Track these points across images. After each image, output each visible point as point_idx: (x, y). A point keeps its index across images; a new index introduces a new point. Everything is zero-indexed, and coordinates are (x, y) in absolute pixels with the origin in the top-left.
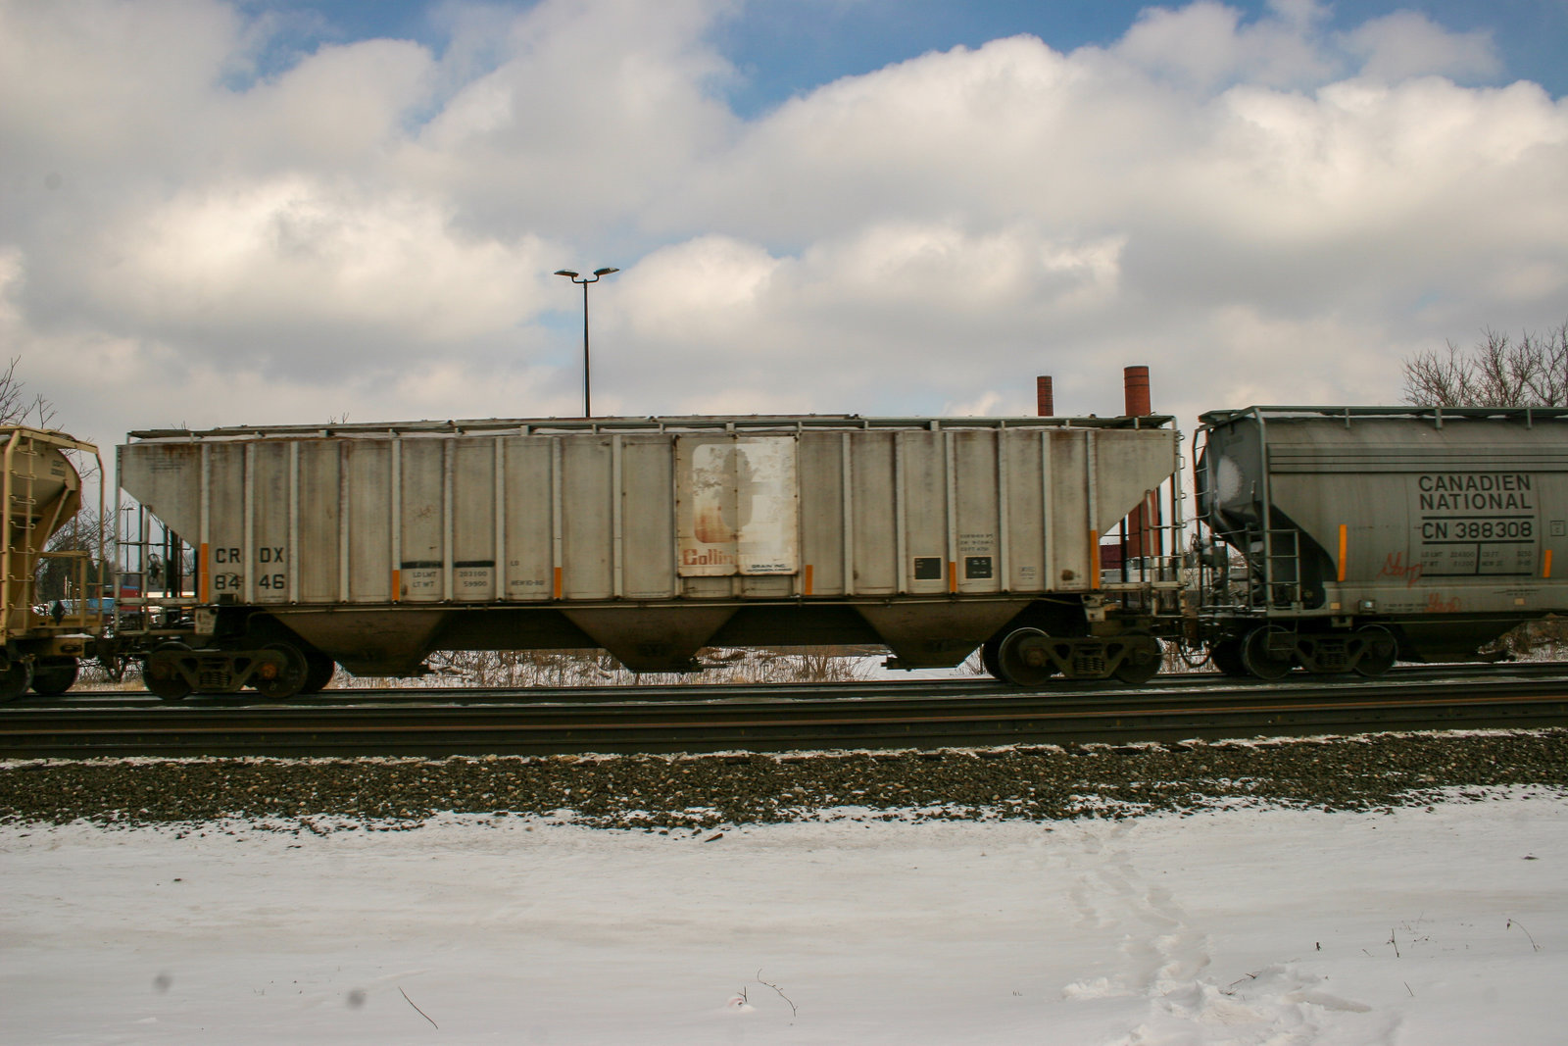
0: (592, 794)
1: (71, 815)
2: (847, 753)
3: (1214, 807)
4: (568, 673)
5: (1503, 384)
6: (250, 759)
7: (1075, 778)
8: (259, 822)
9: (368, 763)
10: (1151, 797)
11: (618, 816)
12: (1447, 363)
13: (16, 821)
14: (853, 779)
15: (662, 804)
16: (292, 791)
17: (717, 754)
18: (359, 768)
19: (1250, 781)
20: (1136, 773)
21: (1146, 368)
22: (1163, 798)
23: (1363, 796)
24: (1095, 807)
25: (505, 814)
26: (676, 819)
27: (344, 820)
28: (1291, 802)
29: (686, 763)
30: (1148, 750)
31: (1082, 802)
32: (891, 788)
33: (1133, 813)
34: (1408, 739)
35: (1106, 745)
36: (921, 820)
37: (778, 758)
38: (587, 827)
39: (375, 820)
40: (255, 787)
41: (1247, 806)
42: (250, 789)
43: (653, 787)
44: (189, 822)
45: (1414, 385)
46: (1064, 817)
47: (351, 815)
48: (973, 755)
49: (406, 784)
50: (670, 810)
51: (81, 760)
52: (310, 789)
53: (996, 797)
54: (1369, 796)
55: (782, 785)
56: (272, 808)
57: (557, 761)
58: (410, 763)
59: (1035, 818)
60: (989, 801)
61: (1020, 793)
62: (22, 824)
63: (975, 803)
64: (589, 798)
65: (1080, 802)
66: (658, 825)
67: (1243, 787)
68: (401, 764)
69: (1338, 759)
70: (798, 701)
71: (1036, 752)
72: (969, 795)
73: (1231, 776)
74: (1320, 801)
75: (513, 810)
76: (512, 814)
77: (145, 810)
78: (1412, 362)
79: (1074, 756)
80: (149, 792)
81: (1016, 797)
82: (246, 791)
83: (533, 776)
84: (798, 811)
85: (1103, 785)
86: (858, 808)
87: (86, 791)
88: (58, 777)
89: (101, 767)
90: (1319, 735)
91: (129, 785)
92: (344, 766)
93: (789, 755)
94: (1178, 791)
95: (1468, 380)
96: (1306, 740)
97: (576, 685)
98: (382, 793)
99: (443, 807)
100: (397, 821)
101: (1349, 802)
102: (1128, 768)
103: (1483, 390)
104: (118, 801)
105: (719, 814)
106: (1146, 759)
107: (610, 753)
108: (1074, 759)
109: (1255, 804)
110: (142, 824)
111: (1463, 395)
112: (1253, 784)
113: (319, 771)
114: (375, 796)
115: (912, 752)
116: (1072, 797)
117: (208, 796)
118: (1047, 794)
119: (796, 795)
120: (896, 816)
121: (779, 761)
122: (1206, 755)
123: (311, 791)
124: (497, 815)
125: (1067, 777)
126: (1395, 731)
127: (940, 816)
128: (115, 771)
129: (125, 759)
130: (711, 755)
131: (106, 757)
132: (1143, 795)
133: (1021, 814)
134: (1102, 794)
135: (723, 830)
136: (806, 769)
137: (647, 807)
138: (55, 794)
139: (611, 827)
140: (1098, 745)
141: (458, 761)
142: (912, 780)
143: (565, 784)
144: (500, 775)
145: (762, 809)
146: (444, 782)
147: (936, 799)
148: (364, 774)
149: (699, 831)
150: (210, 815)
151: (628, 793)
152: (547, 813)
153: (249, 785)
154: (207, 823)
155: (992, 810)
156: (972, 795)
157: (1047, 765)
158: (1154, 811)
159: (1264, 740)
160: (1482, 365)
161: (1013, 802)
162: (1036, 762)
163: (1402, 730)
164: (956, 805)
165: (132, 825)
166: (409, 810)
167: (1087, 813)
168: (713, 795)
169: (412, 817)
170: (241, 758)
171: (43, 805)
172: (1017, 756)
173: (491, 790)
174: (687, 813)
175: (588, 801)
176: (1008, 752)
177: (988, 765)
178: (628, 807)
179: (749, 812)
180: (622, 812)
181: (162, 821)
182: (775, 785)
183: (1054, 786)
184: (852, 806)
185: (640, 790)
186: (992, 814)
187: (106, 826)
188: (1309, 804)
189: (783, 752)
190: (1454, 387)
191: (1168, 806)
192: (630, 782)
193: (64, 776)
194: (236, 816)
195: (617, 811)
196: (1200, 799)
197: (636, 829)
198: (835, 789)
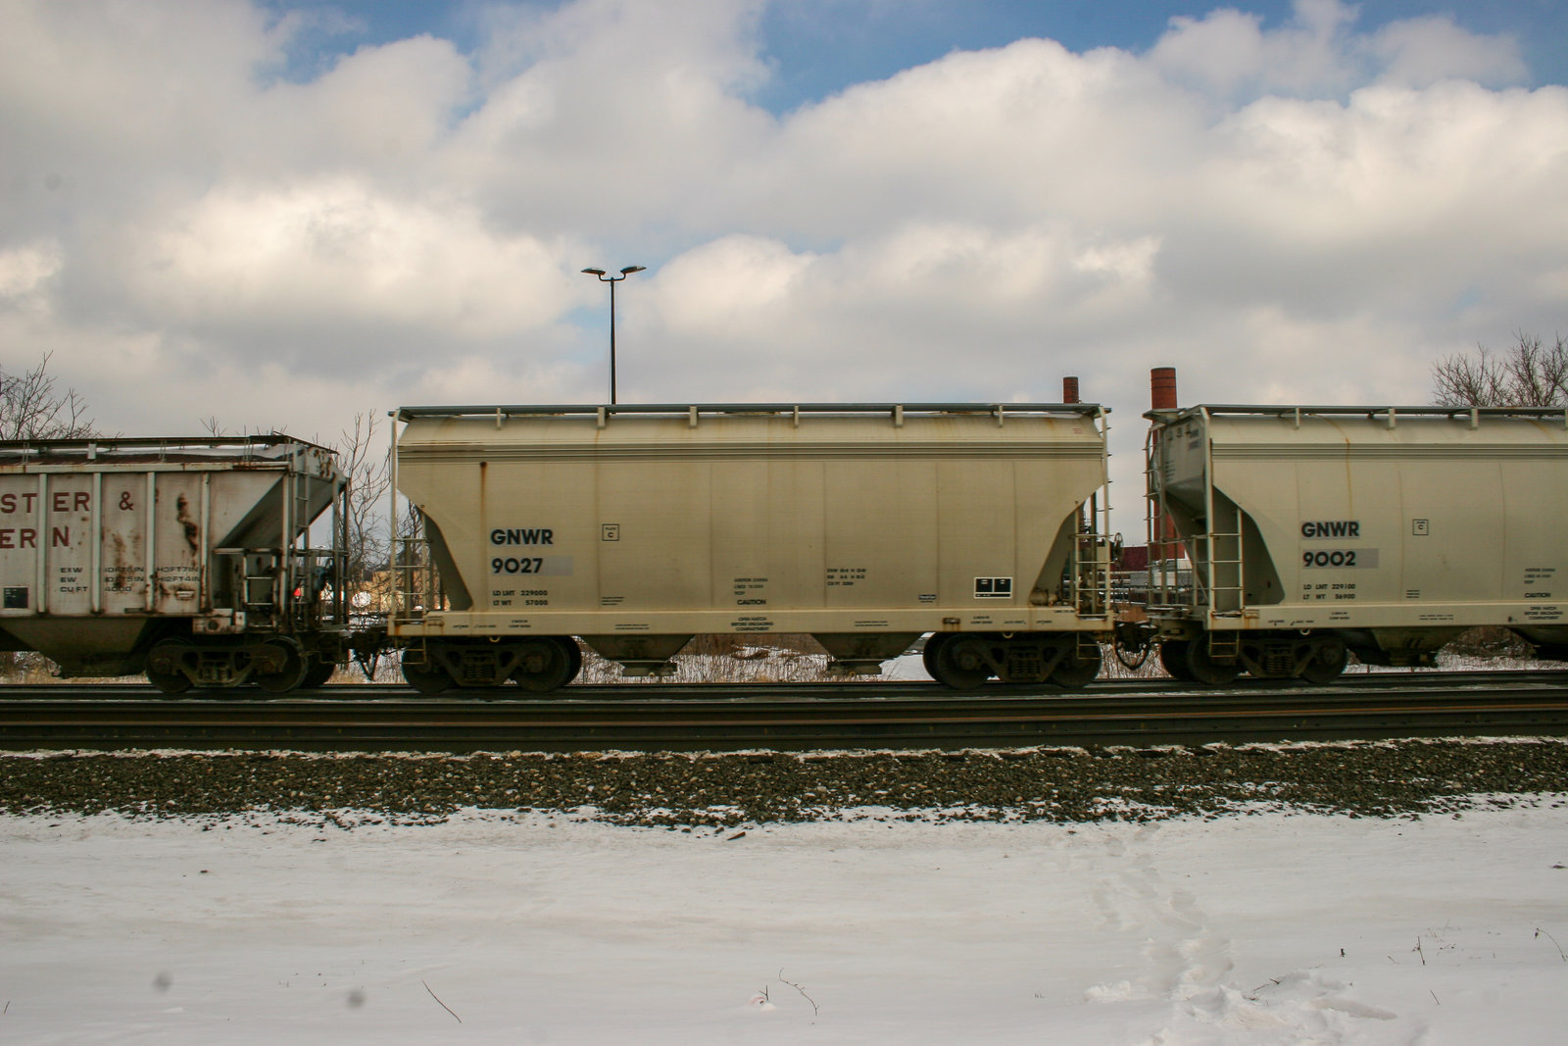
0: (615, 792)
1: (99, 805)
2: (870, 753)
3: (1238, 811)
4: (592, 670)
5: (1535, 388)
6: (276, 753)
7: (1099, 781)
8: (284, 815)
9: (393, 758)
10: (1175, 800)
11: (641, 813)
12: (1478, 366)
13: (46, 811)
14: (876, 779)
15: (685, 801)
16: (317, 785)
17: (739, 753)
18: (384, 763)
19: (1275, 786)
20: (1160, 776)
21: (1174, 370)
22: (1187, 802)
23: (1389, 802)
24: (1119, 809)
25: (528, 811)
26: (699, 817)
27: (368, 814)
28: (1316, 807)
29: (709, 762)
30: (1172, 753)
31: (1106, 805)
32: (914, 788)
33: (1156, 816)
34: (1435, 745)
35: (1130, 748)
36: (944, 821)
37: (801, 757)
38: (610, 824)
39: (399, 814)
40: (281, 780)
41: (1272, 811)
42: (276, 783)
43: (676, 785)
44: (216, 814)
45: (1445, 389)
46: (1087, 820)
47: (375, 810)
48: (997, 756)
49: (430, 779)
50: (693, 808)
51: (110, 752)
52: (335, 783)
53: (1019, 798)
54: (1395, 803)
55: (805, 784)
56: (298, 801)
57: (581, 758)
58: (434, 759)
59: (1058, 820)
60: (1011, 803)
61: (1043, 796)
62: (52, 814)
63: (998, 804)
64: (612, 795)
65: (1104, 805)
66: (681, 823)
67: (1268, 791)
68: (425, 759)
69: (1364, 764)
70: (821, 700)
71: (1059, 754)
72: (991, 797)
73: (1255, 780)
74: (1346, 807)
75: (536, 806)
76: (535, 810)
77: (172, 802)
78: (1442, 365)
79: (1098, 758)
80: (176, 784)
81: (1039, 798)
82: (271, 784)
83: (556, 773)
84: (821, 811)
85: (1126, 788)
86: (880, 808)
87: (115, 782)
88: (87, 768)
89: (129, 759)
90: (1344, 739)
91: (156, 777)
92: (369, 761)
93: (812, 754)
94: (1202, 794)
95: (1499, 384)
96: (1332, 745)
97: (599, 682)
98: (406, 788)
99: (467, 803)
100: (421, 816)
101: (1375, 808)
102: (1152, 771)
103: (1515, 394)
104: (146, 793)
105: (742, 813)
106: (1170, 762)
107: (633, 750)
108: (1098, 761)
109: (1280, 808)
110: (169, 816)
111: (1494, 399)
112: (1278, 788)
113: (344, 765)
114: (400, 790)
115: (936, 753)
116: (1095, 799)
117: (235, 789)
118: (1070, 796)
119: (819, 794)
120: (919, 817)
121: (802, 760)
122: (1230, 759)
123: (336, 785)
124: (521, 811)
125: (1090, 780)
126: (1422, 736)
127: (963, 817)
128: (143, 763)
129: (153, 752)
130: (734, 753)
131: (134, 749)
132: (1166, 798)
133: (1045, 816)
134: (1126, 796)
135: (746, 828)
136: (829, 768)
137: (670, 805)
138: (85, 785)
139: (634, 824)
140: (1122, 747)
141: (482, 757)
142: (935, 780)
143: (589, 781)
144: (524, 771)
145: (785, 808)
146: (468, 778)
147: (959, 800)
148: (389, 768)
149: (722, 829)
150: (237, 807)
151: (651, 790)
152: (570, 809)
153: (275, 778)
154: (234, 816)
155: (1015, 812)
156: (995, 796)
157: (1071, 767)
158: (1178, 814)
159: (1289, 744)
160: (1514, 369)
161: (1036, 804)
162: (1060, 764)
163: (1429, 736)
164: (979, 806)
165: (159, 817)
166: (433, 805)
167: (1111, 815)
168: (736, 793)
169: (436, 812)
170: (267, 752)
171: (72, 796)
172: (1041, 758)
173: (515, 786)
174: (710, 812)
175: (612, 798)
176: (1031, 753)
177: (1012, 767)
178: (652, 804)
179: (772, 811)
180: (645, 810)
181: (189, 813)
182: (798, 784)
183: (1078, 788)
184: (874, 806)
185: (663, 788)
186: (1017, 815)
187: (134, 818)
188: (1335, 809)
189: (806, 752)
190: (1485, 390)
191: (1192, 809)
192: (654, 780)
193: (93, 767)
194: (262, 809)
195: (640, 808)
196: (1225, 803)
197: (659, 826)
198: (858, 789)
